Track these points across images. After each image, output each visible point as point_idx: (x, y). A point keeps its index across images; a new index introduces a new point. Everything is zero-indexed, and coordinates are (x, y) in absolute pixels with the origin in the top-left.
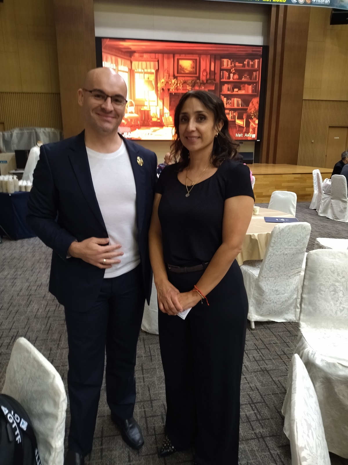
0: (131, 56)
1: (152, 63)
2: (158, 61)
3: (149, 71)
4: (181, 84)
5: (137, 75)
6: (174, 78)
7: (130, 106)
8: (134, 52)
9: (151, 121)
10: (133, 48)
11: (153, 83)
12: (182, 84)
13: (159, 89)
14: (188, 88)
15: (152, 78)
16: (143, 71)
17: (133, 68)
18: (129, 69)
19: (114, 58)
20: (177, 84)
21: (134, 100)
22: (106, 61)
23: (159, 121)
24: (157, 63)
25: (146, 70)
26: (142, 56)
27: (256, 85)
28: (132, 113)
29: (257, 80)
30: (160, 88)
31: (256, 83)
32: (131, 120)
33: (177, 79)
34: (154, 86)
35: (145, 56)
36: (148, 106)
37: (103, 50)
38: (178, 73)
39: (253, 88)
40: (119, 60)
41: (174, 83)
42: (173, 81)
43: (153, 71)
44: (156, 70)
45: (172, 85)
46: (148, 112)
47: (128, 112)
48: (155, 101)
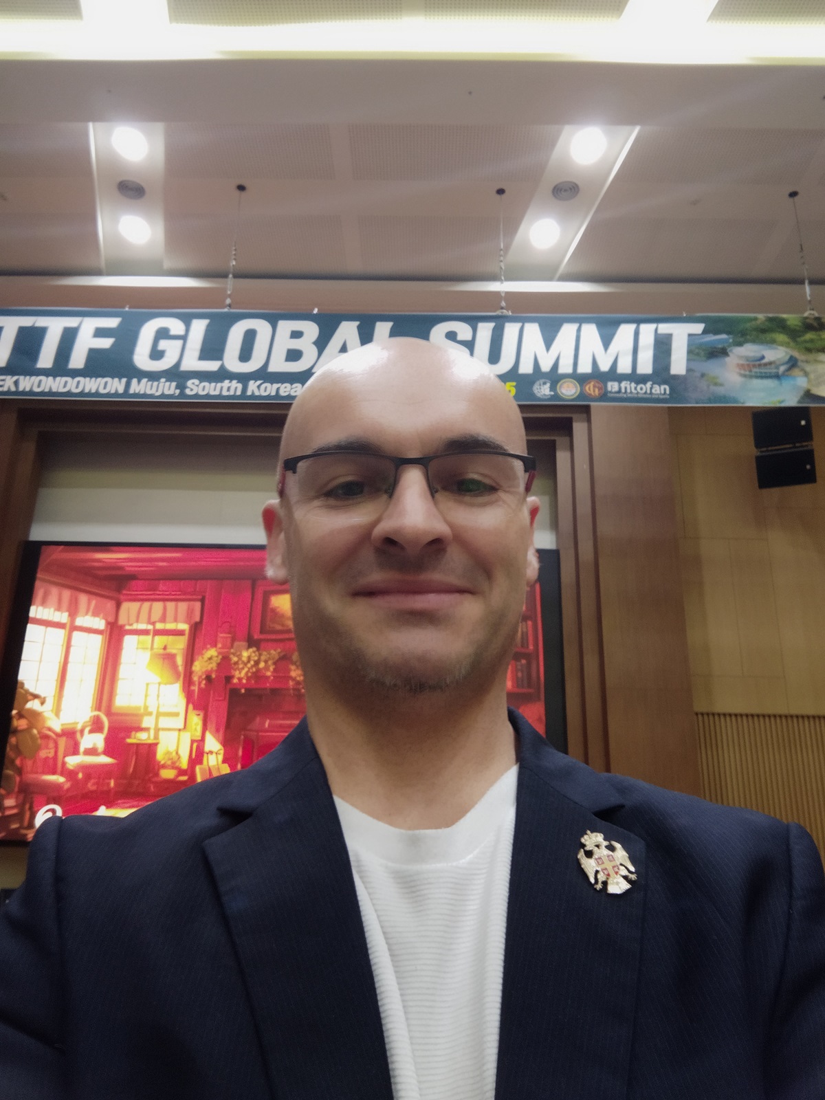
0: (119, 590)
1: (183, 606)
2: (203, 601)
3: (170, 626)
4: (270, 663)
5: (129, 642)
6: (249, 646)
7: (91, 732)
8: (132, 577)
9: (155, 779)
10: (130, 567)
11: (180, 661)
12: (275, 663)
13: (195, 679)
14: (293, 674)
15: (178, 646)
16: (150, 627)
17: (122, 621)
18: (108, 623)
19: (67, 594)
20: (257, 663)
21: (109, 713)
22: (44, 603)
23: (184, 778)
24: (198, 605)
25: (159, 626)
26: (155, 589)
27: (529, 664)
28: (91, 752)
29: (531, 647)
30: (200, 673)
31: (527, 656)
32: (88, 776)
33: (258, 649)
34: (181, 669)
35: (162, 586)
36: (152, 732)
37: (39, 575)
38: (262, 632)
39: (520, 674)
40: (83, 599)
41: (249, 658)
42: (245, 654)
43: (184, 627)
44: (193, 622)
45: (241, 666)
46: (151, 748)
47: (82, 749)
48: (177, 715)
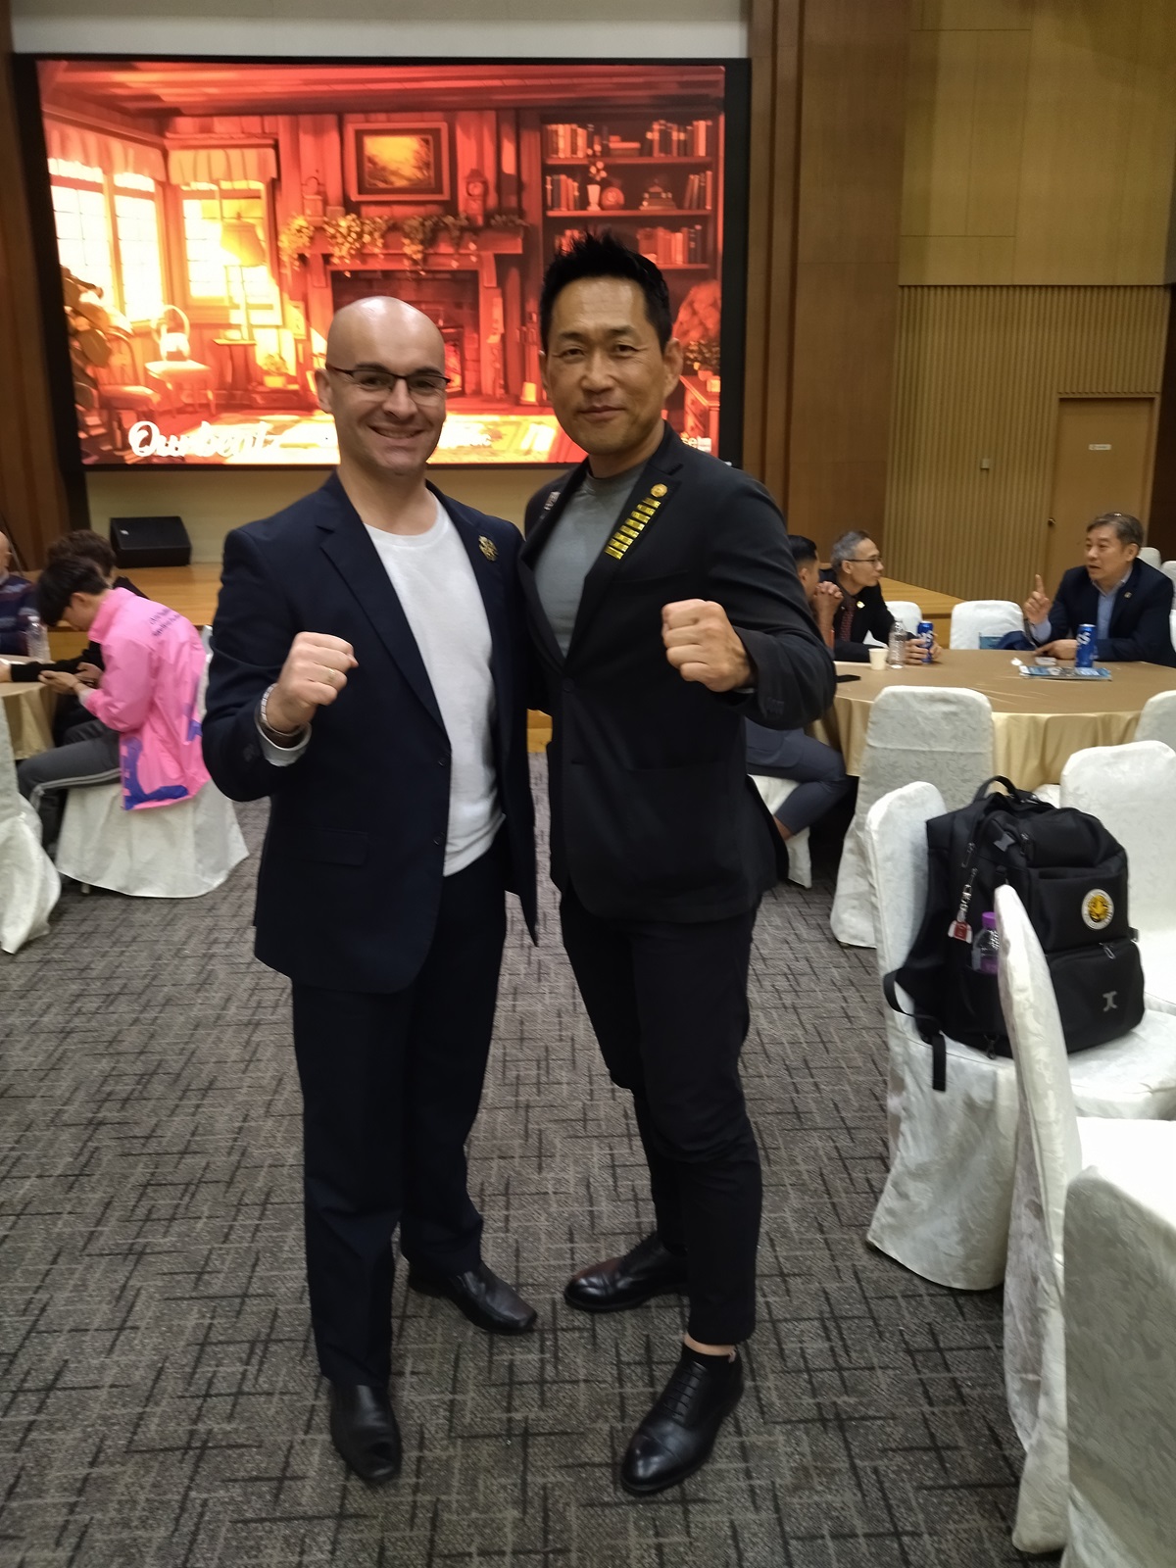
0: (161, 133)
1: (251, 155)
2: (276, 147)
3: (240, 185)
4: (377, 235)
5: (190, 207)
6: (347, 213)
7: (170, 331)
8: (176, 112)
9: (260, 389)
10: (170, 96)
11: (261, 234)
12: (383, 236)
13: (285, 258)
14: (408, 250)
15: (256, 213)
16: (214, 187)
17: (175, 179)
18: (158, 183)
19: (92, 138)
20: (360, 235)
21: (186, 308)
22: (64, 154)
23: (295, 387)
24: (271, 152)
25: (226, 185)
26: (207, 130)
27: (704, 232)
28: (176, 356)
29: (709, 207)
30: (289, 252)
31: (703, 220)
32: (179, 387)
33: (359, 216)
34: (265, 245)
35: (222, 126)
36: (245, 330)
37: (46, 108)
38: (361, 191)
39: (693, 245)
40: (116, 146)
41: (349, 228)
42: (343, 223)
43: (259, 186)
44: (268, 179)
45: (340, 240)
46: (247, 350)
47: (163, 353)
48: (270, 307)
